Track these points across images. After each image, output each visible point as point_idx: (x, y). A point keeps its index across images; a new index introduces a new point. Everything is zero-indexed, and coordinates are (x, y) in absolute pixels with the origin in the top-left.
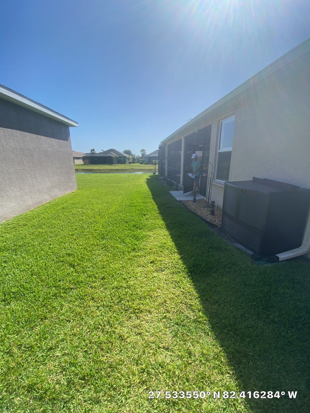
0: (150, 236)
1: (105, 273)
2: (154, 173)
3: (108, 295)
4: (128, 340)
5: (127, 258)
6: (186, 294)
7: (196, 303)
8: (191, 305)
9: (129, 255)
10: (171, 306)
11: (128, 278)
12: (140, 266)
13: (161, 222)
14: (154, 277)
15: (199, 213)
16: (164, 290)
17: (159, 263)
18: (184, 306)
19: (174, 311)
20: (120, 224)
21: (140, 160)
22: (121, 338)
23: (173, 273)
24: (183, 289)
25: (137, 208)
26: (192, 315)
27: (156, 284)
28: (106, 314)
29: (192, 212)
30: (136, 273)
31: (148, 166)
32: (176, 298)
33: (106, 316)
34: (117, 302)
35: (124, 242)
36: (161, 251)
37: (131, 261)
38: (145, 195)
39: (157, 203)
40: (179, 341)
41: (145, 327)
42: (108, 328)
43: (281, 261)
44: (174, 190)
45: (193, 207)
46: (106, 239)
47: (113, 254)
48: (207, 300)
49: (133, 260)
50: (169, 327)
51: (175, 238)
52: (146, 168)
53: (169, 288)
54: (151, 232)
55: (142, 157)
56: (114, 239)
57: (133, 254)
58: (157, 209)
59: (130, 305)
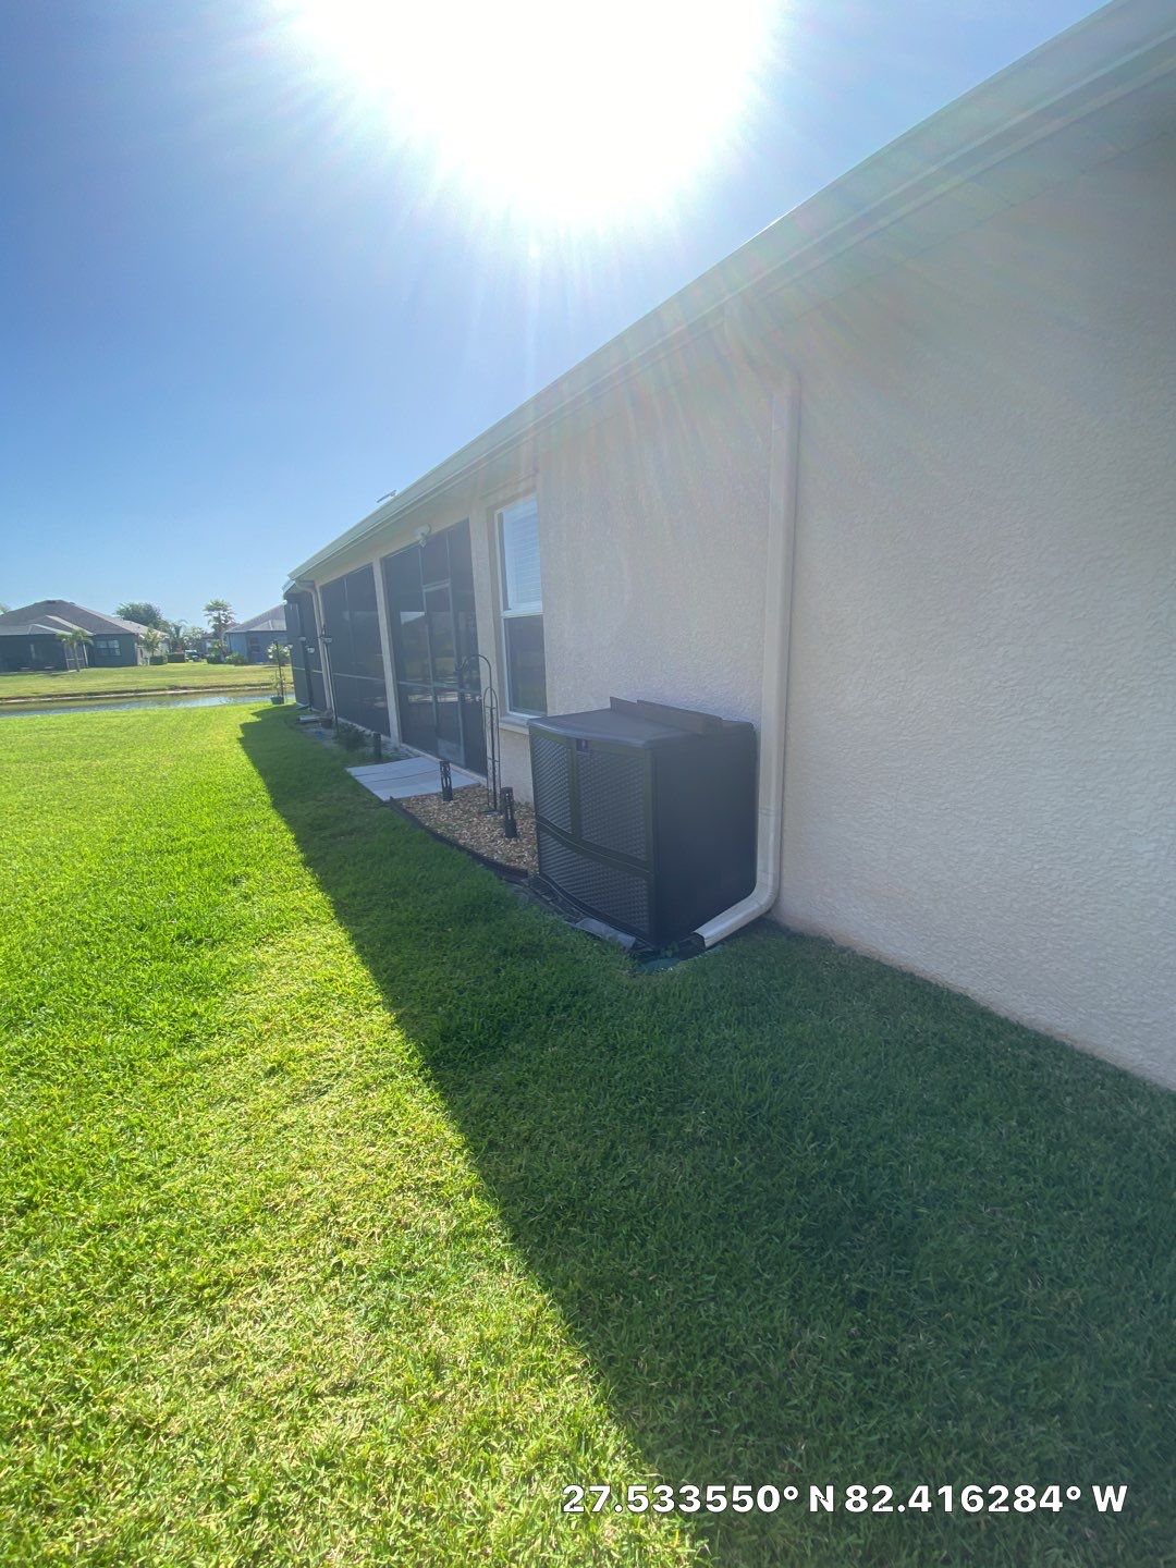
0: (262, 966)
1: (35, 1179)
2: (278, 700)
3: (57, 1274)
4: (175, 1427)
5: (149, 1083)
6: (418, 1152)
7: (457, 1170)
8: (436, 1184)
9: (163, 1069)
10: (359, 1219)
11: (162, 1168)
12: (219, 1102)
13: (313, 898)
14: (286, 1127)
15: (465, 837)
16: (328, 1166)
17: (305, 1064)
18: (410, 1200)
19: (374, 1233)
20: (108, 940)
21: (209, 645)
22: (140, 1429)
23: (367, 1087)
24: (406, 1134)
25: (197, 855)
26: (442, 1222)
27: (295, 1154)
28: (52, 1360)
29: (440, 838)
30: (202, 1135)
31: (247, 672)
32: (380, 1180)
33: (54, 1366)
34: (109, 1290)
35: (130, 1020)
36: (312, 1016)
37: (173, 1093)
38: (233, 794)
39: (291, 821)
40: (393, 1337)
41: (248, 1342)
42: (73, 1413)
43: (711, 947)
44: (364, 761)
45: (441, 818)
46: (31, 1025)
47: (78, 1086)
48: (492, 1145)
49: (182, 1085)
50: (355, 1303)
51: (372, 951)
52: (241, 681)
53: (352, 1151)
54: (266, 949)
55: (216, 635)
56: (79, 1016)
57: (179, 1058)
58: (294, 848)
59: (172, 1280)
